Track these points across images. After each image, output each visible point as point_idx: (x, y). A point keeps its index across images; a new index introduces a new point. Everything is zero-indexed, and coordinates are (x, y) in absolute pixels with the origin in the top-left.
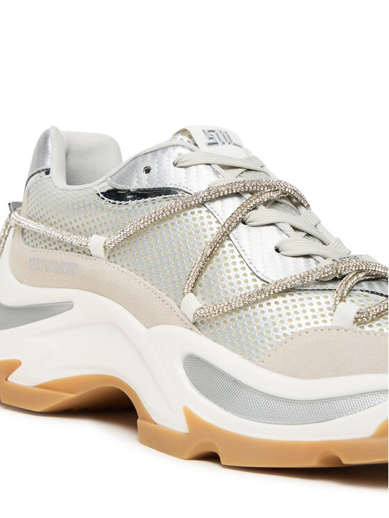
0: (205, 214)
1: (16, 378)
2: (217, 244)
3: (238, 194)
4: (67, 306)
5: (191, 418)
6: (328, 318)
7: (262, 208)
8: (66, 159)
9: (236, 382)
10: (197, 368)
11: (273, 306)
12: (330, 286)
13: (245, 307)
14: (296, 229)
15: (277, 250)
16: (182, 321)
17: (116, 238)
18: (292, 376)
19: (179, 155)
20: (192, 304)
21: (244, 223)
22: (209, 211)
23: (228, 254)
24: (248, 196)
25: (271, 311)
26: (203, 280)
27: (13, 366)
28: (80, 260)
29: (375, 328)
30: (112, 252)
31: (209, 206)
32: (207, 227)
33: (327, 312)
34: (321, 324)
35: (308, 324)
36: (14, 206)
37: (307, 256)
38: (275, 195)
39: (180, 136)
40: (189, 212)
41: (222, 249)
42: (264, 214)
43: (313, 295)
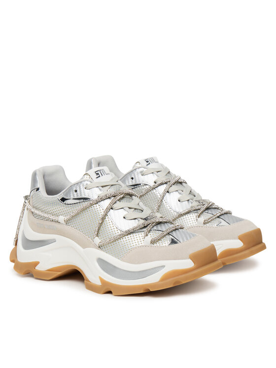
0: (98, 207)
1: (38, 268)
2: (103, 219)
3: (109, 198)
4: (54, 241)
5: (101, 280)
6: (142, 242)
7: (118, 202)
8: (44, 178)
9: (115, 267)
10: (102, 263)
11: (127, 239)
12: (143, 230)
13: (115, 241)
14: (130, 208)
15: (124, 218)
16: (94, 246)
17: (68, 217)
18: (132, 263)
19: (87, 184)
20: (97, 240)
21: (112, 209)
22: (99, 206)
23: (108, 222)
24: (113, 198)
25: (124, 241)
26: (100, 231)
27: (37, 264)
28: (56, 225)
29: (158, 244)
30: (67, 222)
31: (99, 204)
32: (99, 212)
33: (142, 240)
34: (140, 245)
35: (136, 245)
36: (26, 198)
37: (135, 219)
38: (122, 196)
39: (86, 176)
40: (92, 207)
41: (105, 220)
42: (119, 204)
43: (137, 234)
